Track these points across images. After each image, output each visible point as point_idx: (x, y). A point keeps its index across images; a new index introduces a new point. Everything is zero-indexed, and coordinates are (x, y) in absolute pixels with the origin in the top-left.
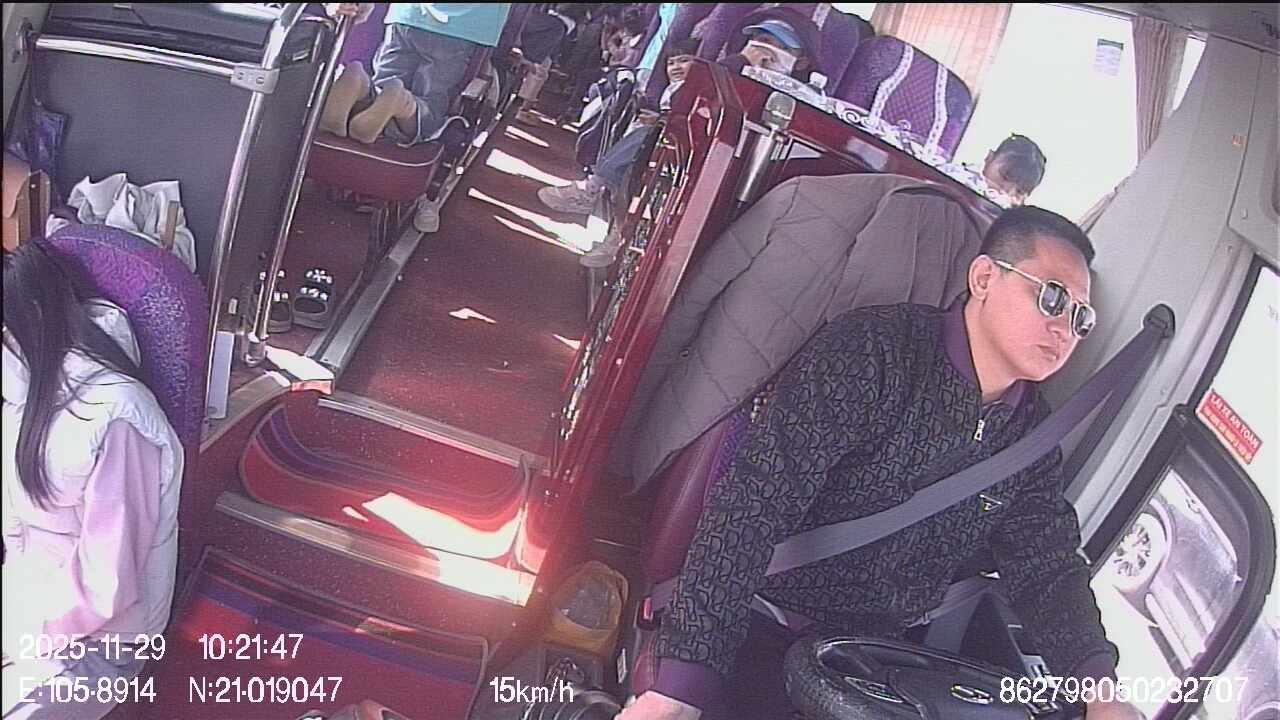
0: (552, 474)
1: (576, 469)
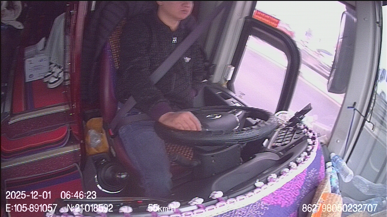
0: (70, 108)
1: (75, 104)
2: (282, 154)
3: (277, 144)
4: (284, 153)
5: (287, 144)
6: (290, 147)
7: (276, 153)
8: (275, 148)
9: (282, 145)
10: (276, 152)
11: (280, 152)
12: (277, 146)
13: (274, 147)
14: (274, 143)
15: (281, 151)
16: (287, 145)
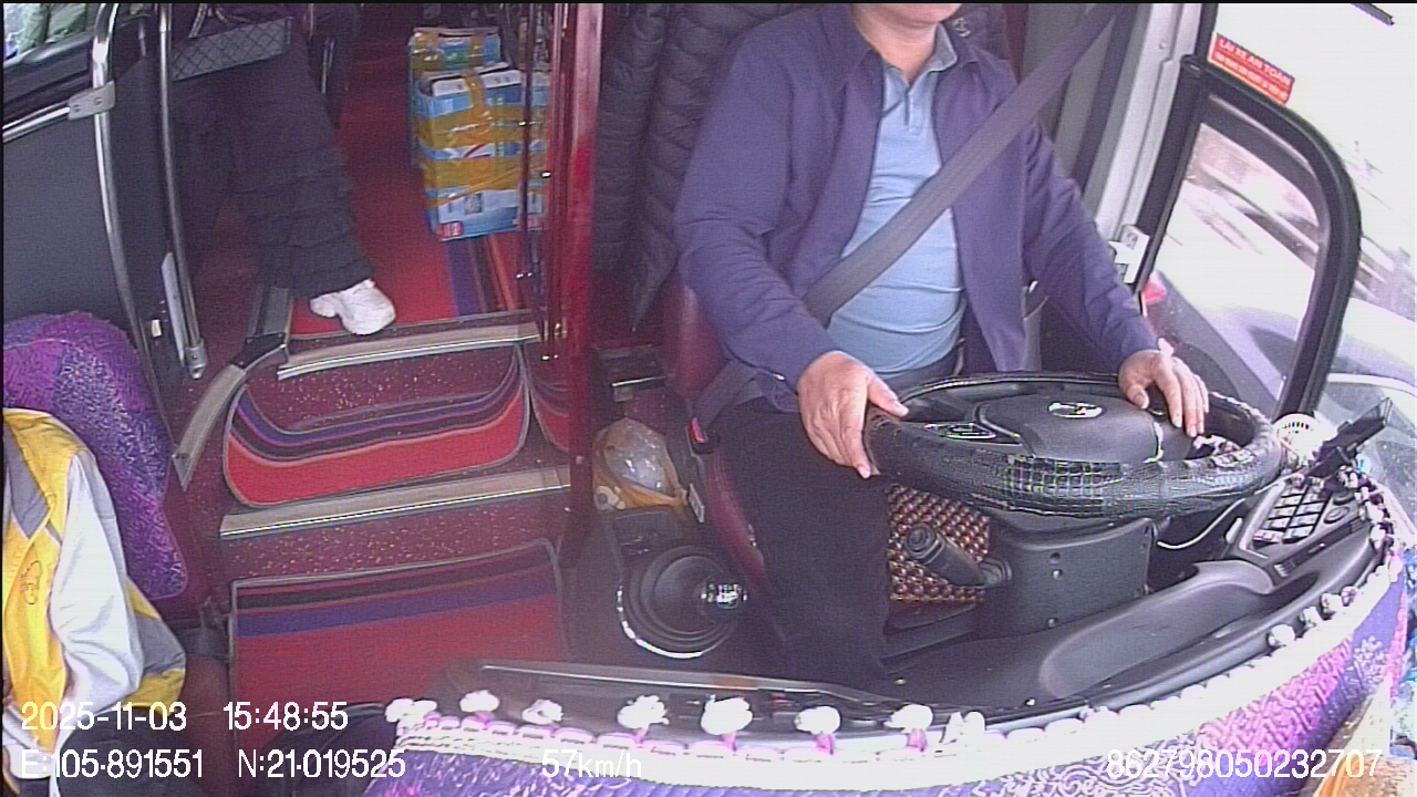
0: (543, 337)
1: (564, 321)
2: (1283, 574)
3: (1269, 535)
4: (1289, 570)
5: (1302, 538)
6: (1311, 551)
7: (1263, 568)
8: (1262, 550)
9: (1286, 541)
10: (1263, 564)
11: (1277, 567)
12: (1269, 543)
13: (1259, 544)
14: (1261, 528)
15: (1278, 564)
16: (1300, 543)
